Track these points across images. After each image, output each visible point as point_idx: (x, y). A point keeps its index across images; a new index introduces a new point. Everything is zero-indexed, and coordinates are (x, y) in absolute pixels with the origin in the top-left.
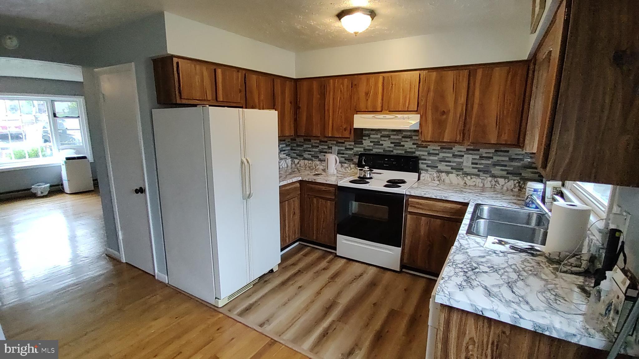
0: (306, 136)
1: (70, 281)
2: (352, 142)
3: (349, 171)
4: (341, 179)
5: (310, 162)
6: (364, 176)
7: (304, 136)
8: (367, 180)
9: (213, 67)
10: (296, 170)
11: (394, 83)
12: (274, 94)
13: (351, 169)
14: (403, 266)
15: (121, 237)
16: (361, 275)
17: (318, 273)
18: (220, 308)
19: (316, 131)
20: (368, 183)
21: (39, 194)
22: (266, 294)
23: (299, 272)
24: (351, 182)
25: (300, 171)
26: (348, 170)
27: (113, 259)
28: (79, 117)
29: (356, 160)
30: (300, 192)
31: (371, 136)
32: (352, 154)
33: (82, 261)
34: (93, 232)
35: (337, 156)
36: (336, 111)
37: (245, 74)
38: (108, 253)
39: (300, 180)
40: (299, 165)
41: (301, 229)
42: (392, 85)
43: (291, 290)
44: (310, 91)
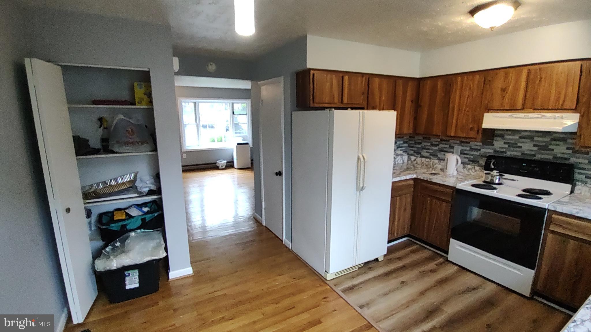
0: (425, 134)
1: (231, 231)
2: (480, 142)
3: (472, 174)
4: (461, 182)
5: (428, 160)
6: (490, 180)
7: (423, 134)
8: (494, 186)
9: (341, 75)
10: (412, 167)
11: (543, 77)
12: (395, 94)
13: (475, 171)
14: (535, 291)
15: (263, 206)
16: (475, 289)
17: (423, 274)
18: (329, 280)
19: (437, 130)
20: (495, 189)
21: (220, 167)
22: (369, 280)
23: (404, 268)
24: (474, 186)
25: (416, 169)
26: (472, 172)
27: (257, 221)
28: (247, 114)
29: (483, 162)
30: (413, 189)
31: (506, 137)
32: (479, 155)
33: (239, 219)
34: (247, 199)
35: (460, 156)
36: (462, 110)
37: (369, 79)
38: (255, 217)
39: (415, 178)
40: (415, 162)
41: (411, 226)
42: (541, 78)
43: (393, 282)
44: (434, 89)
